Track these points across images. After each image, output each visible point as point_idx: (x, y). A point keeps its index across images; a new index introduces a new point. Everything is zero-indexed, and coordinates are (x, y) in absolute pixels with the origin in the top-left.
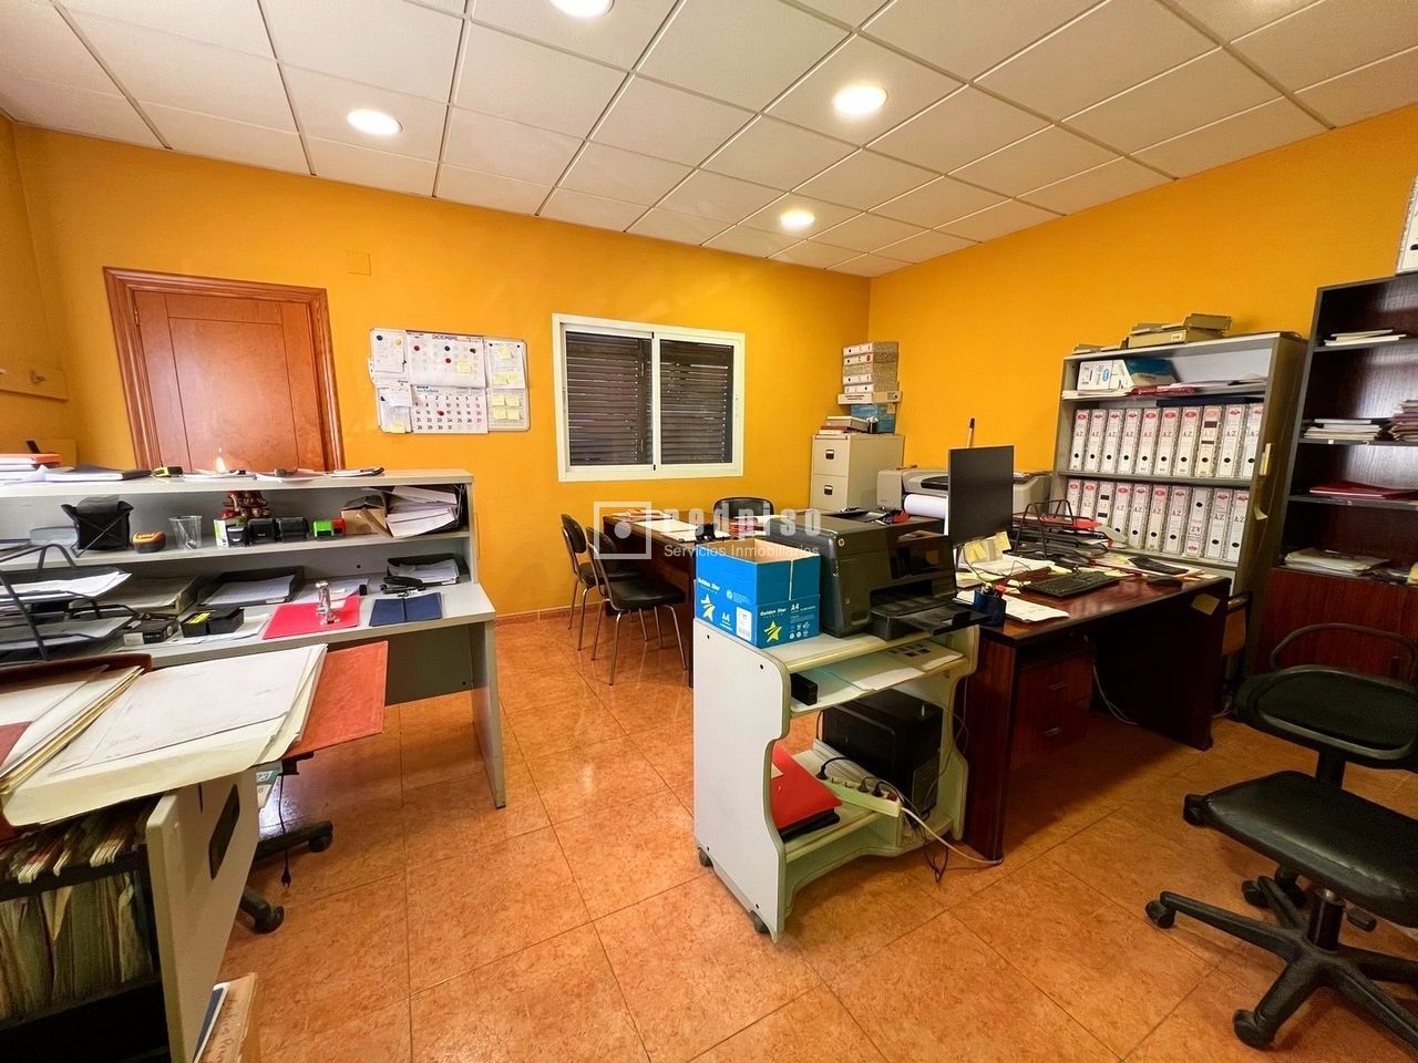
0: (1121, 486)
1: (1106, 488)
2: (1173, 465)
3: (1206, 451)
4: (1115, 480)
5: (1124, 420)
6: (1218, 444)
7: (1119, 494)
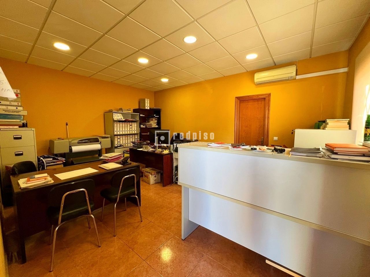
0: (121, 136)
1: (119, 137)
2: (125, 132)
3: (131, 129)
4: (120, 135)
5: (120, 124)
6: (132, 128)
7: (121, 138)
